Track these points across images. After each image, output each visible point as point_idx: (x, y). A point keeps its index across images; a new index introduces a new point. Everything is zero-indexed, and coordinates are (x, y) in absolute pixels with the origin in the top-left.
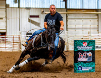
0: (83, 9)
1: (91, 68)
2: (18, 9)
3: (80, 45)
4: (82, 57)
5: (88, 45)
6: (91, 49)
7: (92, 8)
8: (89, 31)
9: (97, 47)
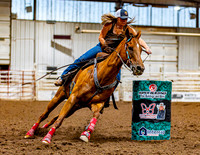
0: (151, 27)
1: (162, 132)
2: (33, 23)
3: (144, 89)
4: (148, 111)
5: (159, 90)
6: (164, 96)
7: (168, 25)
8: (161, 66)
9: (175, 96)
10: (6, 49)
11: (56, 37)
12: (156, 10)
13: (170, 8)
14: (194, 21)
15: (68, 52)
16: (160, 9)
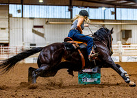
1: (96, 79)
2: (21, 19)
7: (99, 18)
10: (6, 35)
11: (35, 27)
12: (92, 10)
13: (100, 9)
14: (114, 16)
15: (42, 35)
16: (94, 9)
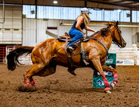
0: (104, 22)
2: (35, 20)
5: (109, 58)
6: (112, 62)
9: (118, 62)
10: (20, 36)
12: (107, 12)
13: (115, 11)
14: (129, 18)
16: (109, 11)
